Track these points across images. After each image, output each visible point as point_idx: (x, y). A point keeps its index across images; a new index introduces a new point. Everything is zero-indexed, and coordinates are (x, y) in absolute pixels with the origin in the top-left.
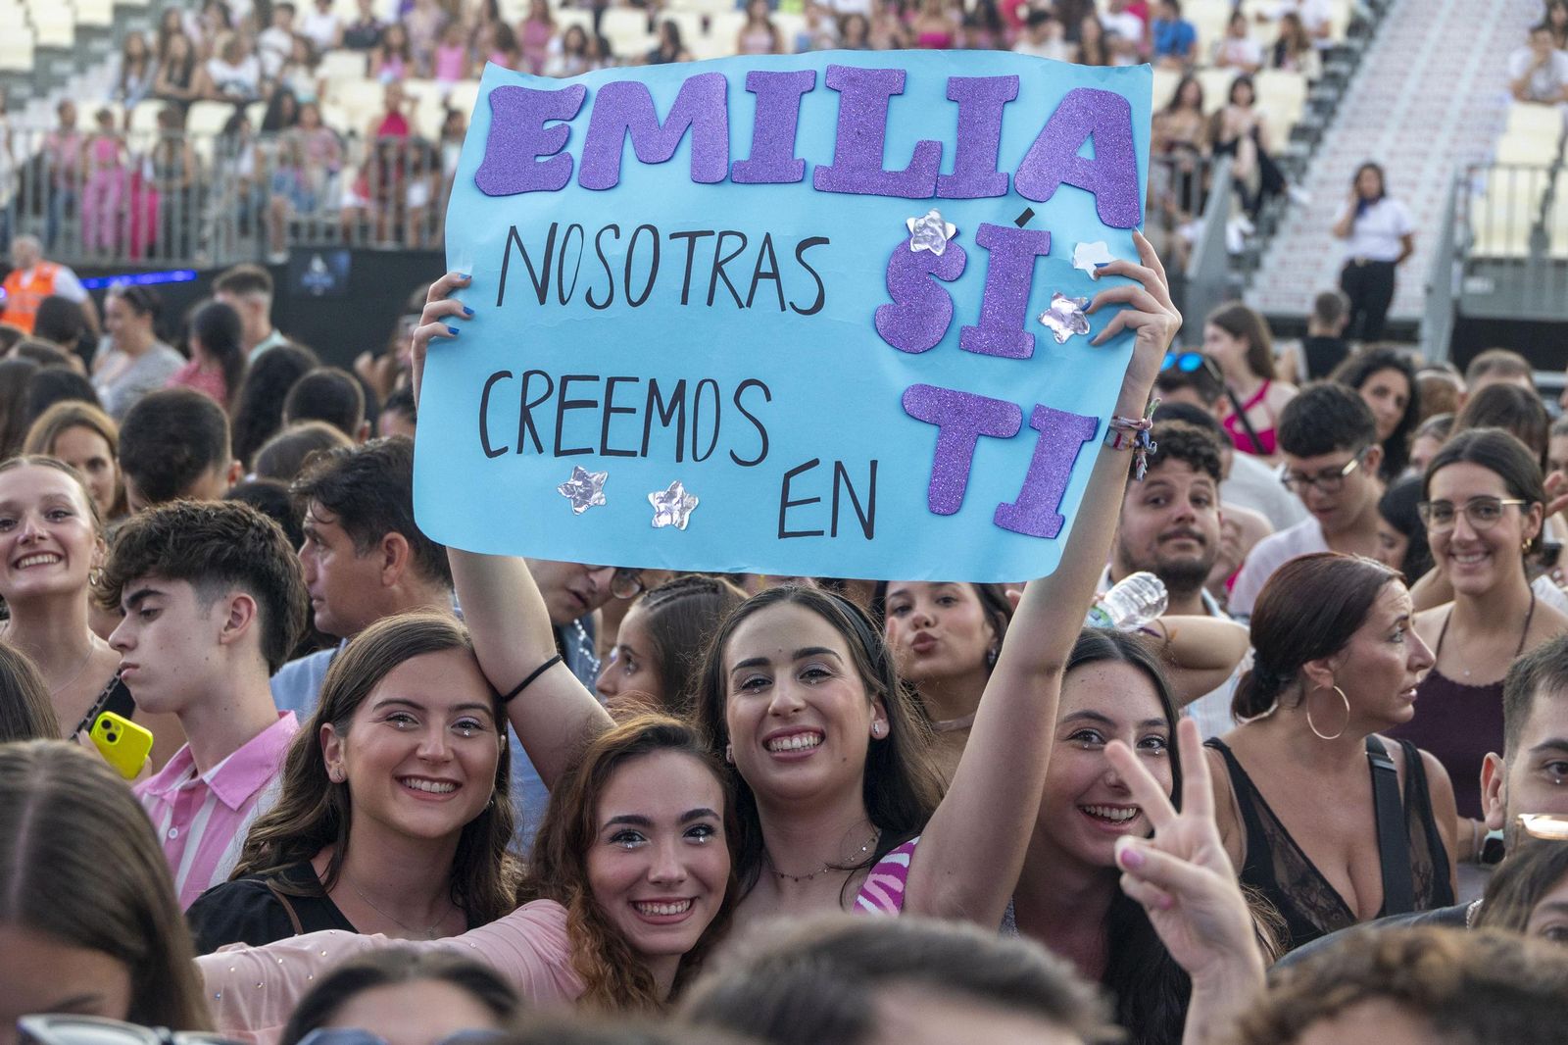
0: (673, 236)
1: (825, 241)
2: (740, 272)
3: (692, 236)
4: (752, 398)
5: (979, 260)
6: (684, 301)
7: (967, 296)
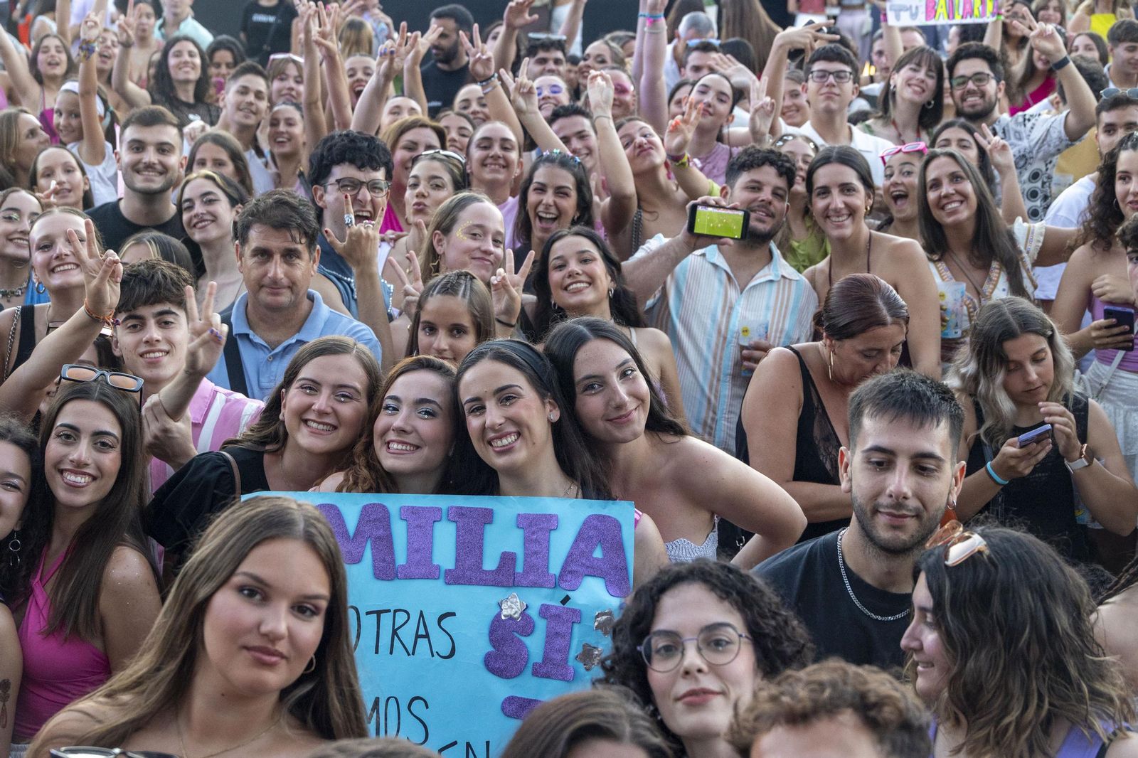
0: (368, 613)
1: (453, 614)
2: (407, 634)
3: (379, 613)
4: (418, 707)
5: (541, 625)
6: (377, 652)
7: (535, 645)
